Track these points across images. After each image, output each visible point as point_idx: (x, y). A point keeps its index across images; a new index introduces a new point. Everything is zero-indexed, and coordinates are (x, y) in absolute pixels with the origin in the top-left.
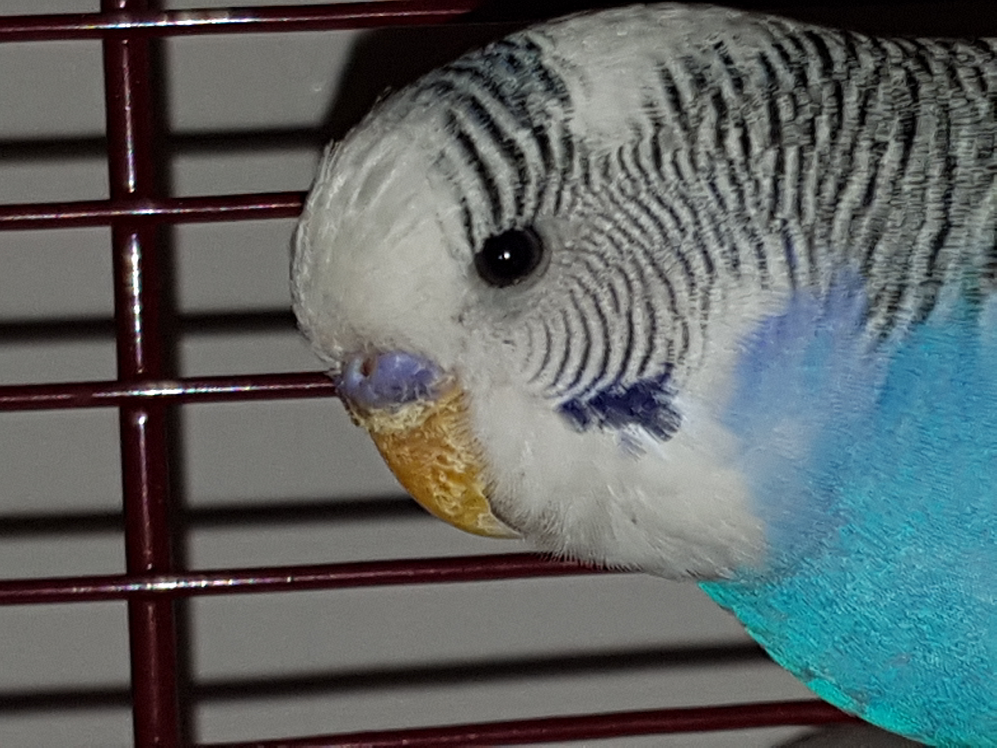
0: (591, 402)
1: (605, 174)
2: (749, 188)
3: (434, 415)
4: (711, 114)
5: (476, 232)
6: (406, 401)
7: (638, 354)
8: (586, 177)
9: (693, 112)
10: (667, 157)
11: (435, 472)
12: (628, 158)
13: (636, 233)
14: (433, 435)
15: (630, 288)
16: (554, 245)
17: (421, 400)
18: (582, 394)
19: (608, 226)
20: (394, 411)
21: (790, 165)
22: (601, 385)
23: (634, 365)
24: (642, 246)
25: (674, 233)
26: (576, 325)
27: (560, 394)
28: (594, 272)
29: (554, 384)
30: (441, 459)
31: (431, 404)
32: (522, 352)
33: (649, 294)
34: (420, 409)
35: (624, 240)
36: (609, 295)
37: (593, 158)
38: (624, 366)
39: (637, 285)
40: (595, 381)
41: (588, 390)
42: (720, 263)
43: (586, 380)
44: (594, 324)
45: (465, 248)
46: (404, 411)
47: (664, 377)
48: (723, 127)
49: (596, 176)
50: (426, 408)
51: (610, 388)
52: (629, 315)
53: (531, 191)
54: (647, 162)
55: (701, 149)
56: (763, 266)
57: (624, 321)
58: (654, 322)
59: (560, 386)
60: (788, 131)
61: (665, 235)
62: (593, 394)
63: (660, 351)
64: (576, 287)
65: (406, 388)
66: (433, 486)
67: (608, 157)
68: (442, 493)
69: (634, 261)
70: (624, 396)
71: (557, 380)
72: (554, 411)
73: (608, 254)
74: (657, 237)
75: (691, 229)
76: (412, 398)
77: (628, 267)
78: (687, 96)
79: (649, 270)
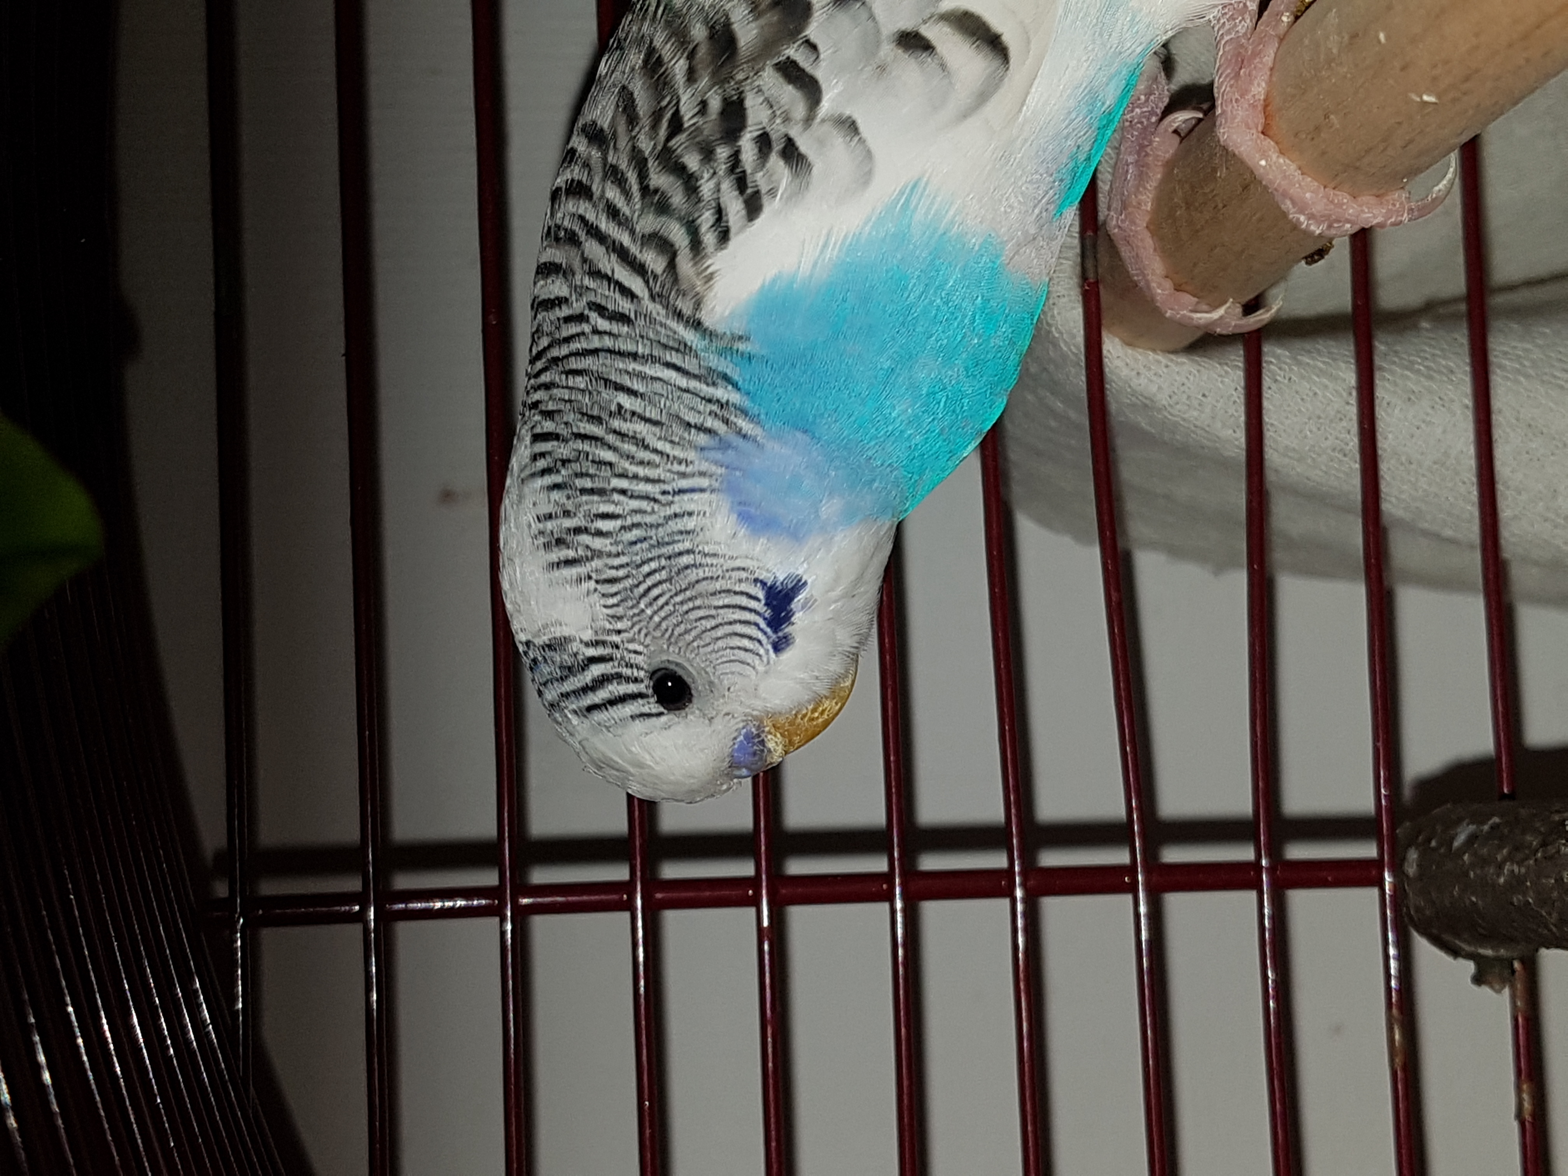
0: (775, 631)
1: (620, 618)
2: (637, 518)
3: (774, 726)
4: (585, 539)
5: (654, 711)
6: (764, 746)
7: (744, 601)
8: (619, 632)
9: (580, 552)
10: (613, 573)
11: (812, 719)
12: (611, 601)
13: (661, 601)
14: (787, 724)
15: (699, 608)
16: (664, 658)
17: (763, 735)
18: (768, 637)
19: (656, 619)
20: (769, 751)
21: (623, 484)
22: (763, 625)
23: (753, 604)
24: (671, 597)
25: (664, 574)
26: (720, 644)
27: (767, 651)
28: (687, 632)
29: (760, 656)
30: (804, 716)
31: (767, 729)
32: (737, 679)
33: (704, 593)
34: (769, 737)
35: (666, 608)
36: (703, 622)
37: (608, 626)
38: (751, 610)
39: (698, 602)
40: (760, 629)
41: (765, 633)
42: (687, 545)
43: (760, 635)
44: (720, 632)
45: (663, 719)
46: (771, 745)
47: (763, 584)
48: (593, 531)
49: (619, 626)
50: (770, 733)
51: (765, 619)
52: (717, 608)
53: (626, 672)
54: (614, 588)
55: (608, 548)
56: (690, 514)
57: (721, 611)
58: (724, 591)
59: (762, 651)
60: (598, 484)
61: (665, 581)
62: (768, 630)
63: (743, 587)
64: (695, 644)
65: (755, 747)
66: (820, 720)
67: (608, 615)
68: (826, 713)
69: (682, 603)
70: (772, 611)
71: (758, 654)
72: (777, 656)
73: (675, 621)
74: (665, 586)
75: (663, 562)
76: (762, 742)
77: (685, 607)
78: (571, 554)
79: (688, 594)
